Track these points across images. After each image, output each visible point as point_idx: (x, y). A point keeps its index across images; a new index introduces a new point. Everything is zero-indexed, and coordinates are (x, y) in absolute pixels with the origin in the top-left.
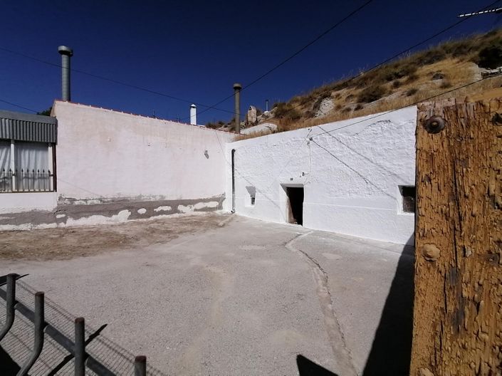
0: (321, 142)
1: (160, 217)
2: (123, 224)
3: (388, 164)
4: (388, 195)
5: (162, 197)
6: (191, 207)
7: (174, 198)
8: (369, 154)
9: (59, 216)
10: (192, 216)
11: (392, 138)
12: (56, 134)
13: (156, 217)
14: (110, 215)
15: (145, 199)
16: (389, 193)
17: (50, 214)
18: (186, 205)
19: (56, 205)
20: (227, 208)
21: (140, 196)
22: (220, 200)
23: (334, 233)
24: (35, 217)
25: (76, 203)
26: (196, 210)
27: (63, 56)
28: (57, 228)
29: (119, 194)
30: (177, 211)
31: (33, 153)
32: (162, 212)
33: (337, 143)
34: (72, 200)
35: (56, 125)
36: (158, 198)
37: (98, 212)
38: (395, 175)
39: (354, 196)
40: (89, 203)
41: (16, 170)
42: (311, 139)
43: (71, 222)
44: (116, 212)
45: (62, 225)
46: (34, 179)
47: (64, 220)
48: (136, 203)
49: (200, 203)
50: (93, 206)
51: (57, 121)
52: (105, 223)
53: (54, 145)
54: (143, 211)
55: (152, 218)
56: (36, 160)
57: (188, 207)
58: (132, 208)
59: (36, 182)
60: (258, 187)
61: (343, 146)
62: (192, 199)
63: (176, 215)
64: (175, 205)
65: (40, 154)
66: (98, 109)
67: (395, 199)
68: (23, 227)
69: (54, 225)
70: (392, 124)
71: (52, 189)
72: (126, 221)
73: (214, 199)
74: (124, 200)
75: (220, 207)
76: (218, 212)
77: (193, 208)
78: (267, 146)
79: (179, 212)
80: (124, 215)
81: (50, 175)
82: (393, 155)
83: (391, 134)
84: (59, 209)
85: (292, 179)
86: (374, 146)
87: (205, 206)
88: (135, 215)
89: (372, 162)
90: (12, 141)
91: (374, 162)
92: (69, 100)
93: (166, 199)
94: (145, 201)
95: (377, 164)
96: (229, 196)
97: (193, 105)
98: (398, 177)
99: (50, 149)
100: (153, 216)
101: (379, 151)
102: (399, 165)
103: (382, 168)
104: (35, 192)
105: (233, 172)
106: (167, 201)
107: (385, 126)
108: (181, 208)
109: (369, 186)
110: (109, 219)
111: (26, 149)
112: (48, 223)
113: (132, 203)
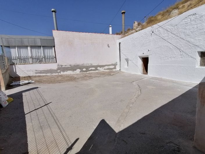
0: (157, 33)
1: (91, 72)
2: (78, 74)
3: (192, 40)
4: (192, 57)
5: (91, 64)
6: (103, 68)
7: (96, 65)
8: (183, 36)
9: (58, 71)
10: (103, 71)
11: (196, 24)
12: (54, 43)
13: (89, 72)
14: (74, 71)
15: (85, 65)
16: (192, 56)
17: (56, 70)
18: (100, 67)
19: (57, 67)
20: (118, 68)
21: (83, 64)
22: (115, 65)
23: (161, 78)
24: (51, 71)
25: (63, 67)
26: (105, 69)
27: (53, 13)
28: (58, 75)
29: (76, 63)
30: (97, 70)
31: (48, 50)
32: (91, 70)
33: (166, 32)
34: (62, 66)
35: (54, 39)
36: (90, 65)
37: (70, 70)
38: (196, 46)
39: (173, 59)
40: (67, 66)
41: (44, 56)
42: (153, 32)
43: (62, 73)
44: (76, 70)
45: (60, 74)
46: (50, 59)
47: (60, 72)
48: (82, 66)
49: (106, 66)
50: (68, 67)
51: (54, 38)
52: (72, 73)
53: (54, 46)
54: (84, 69)
55: (88, 72)
56: (49, 52)
57: (102, 68)
58: (81, 68)
59: (50, 60)
60: (130, 58)
61: (169, 33)
62: (103, 65)
63: (97, 71)
64: (96, 67)
65: (50, 50)
66: (67, 32)
67: (196, 59)
68: (48, 74)
69: (57, 74)
70: (197, 16)
71: (55, 62)
72: (79, 73)
73: (112, 65)
74: (78, 65)
75: (115, 68)
76: (114, 70)
77: (104, 68)
78: (133, 39)
79: (98, 70)
80: (78, 71)
81: (54, 57)
82: (196, 34)
83: (196, 22)
84: (58, 69)
85: (143, 54)
86: (185, 31)
87: (108, 68)
88: (82, 71)
89: (184, 40)
90: (42, 46)
91: (185, 39)
92: (57, 30)
93: (93, 65)
94: (85, 66)
95: (186, 40)
96: (118, 63)
97: (110, 26)
98: (198, 47)
99: (53, 48)
100: (88, 71)
101: (188, 33)
102: (199, 40)
103: (189, 42)
104: (50, 63)
105: (120, 52)
106: (93, 66)
107: (193, 18)
108: (98, 68)
109: (181, 53)
110: (73, 72)
111: (46, 49)
112: (55, 73)
113: (81, 67)
